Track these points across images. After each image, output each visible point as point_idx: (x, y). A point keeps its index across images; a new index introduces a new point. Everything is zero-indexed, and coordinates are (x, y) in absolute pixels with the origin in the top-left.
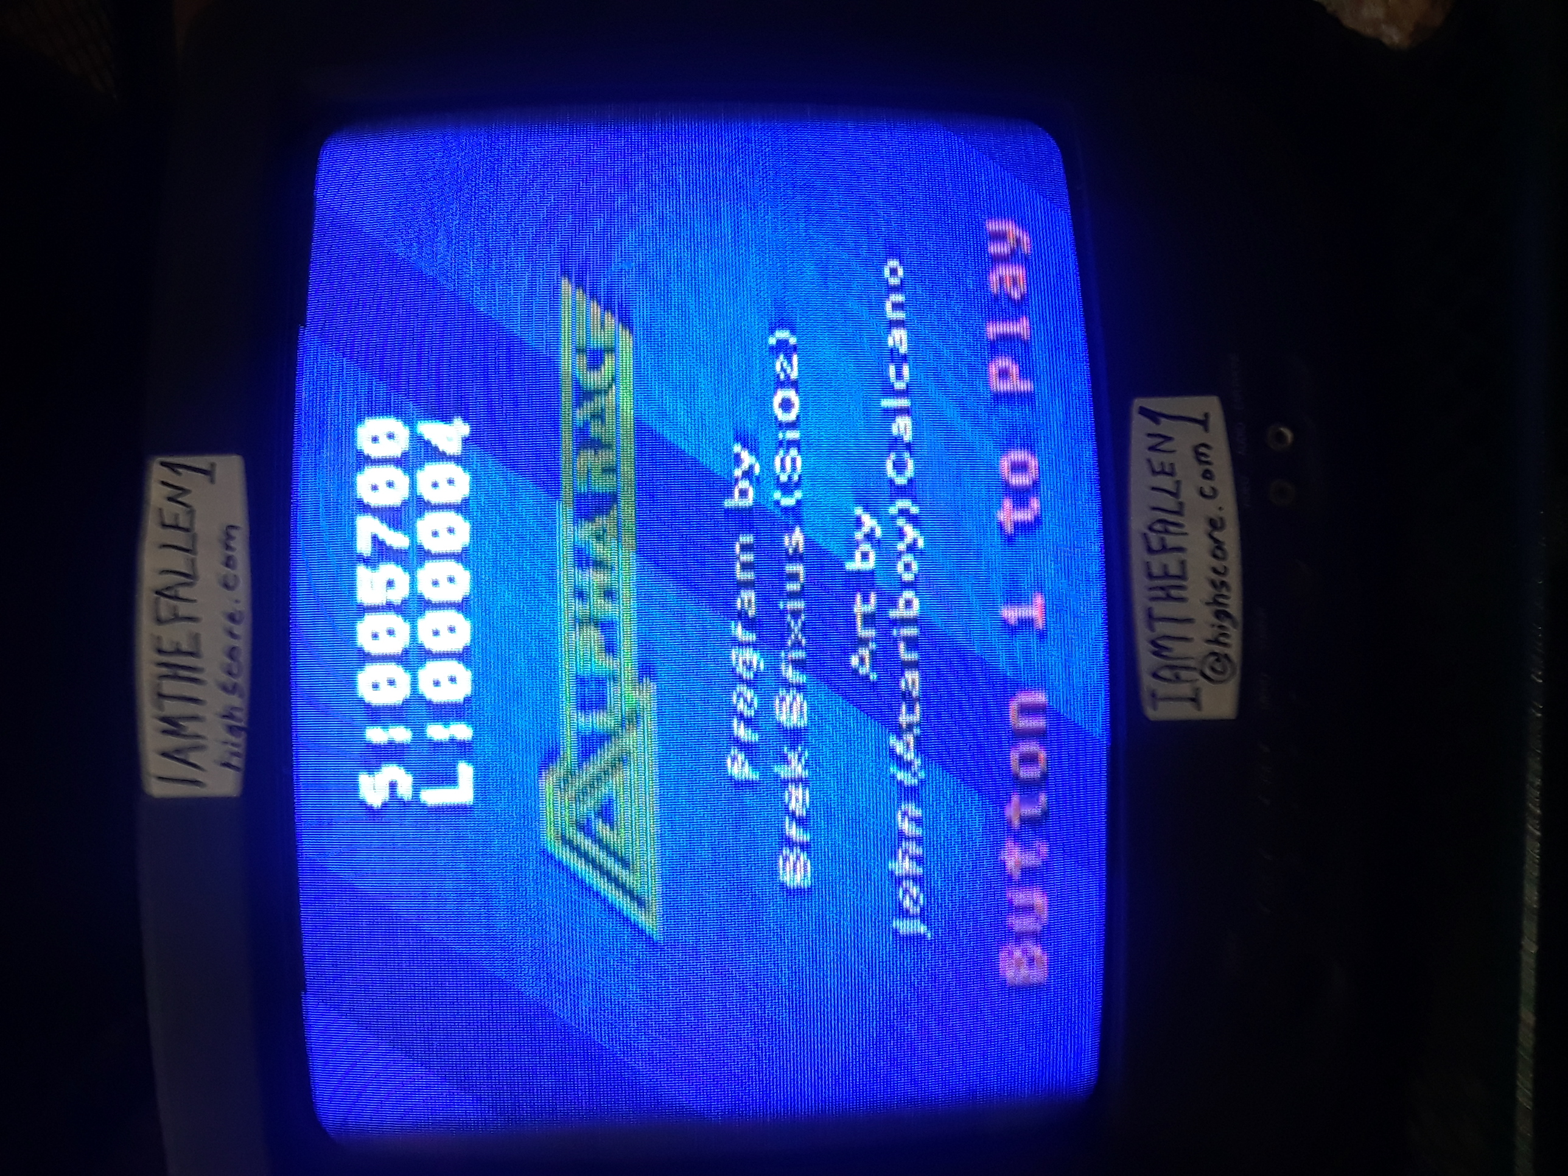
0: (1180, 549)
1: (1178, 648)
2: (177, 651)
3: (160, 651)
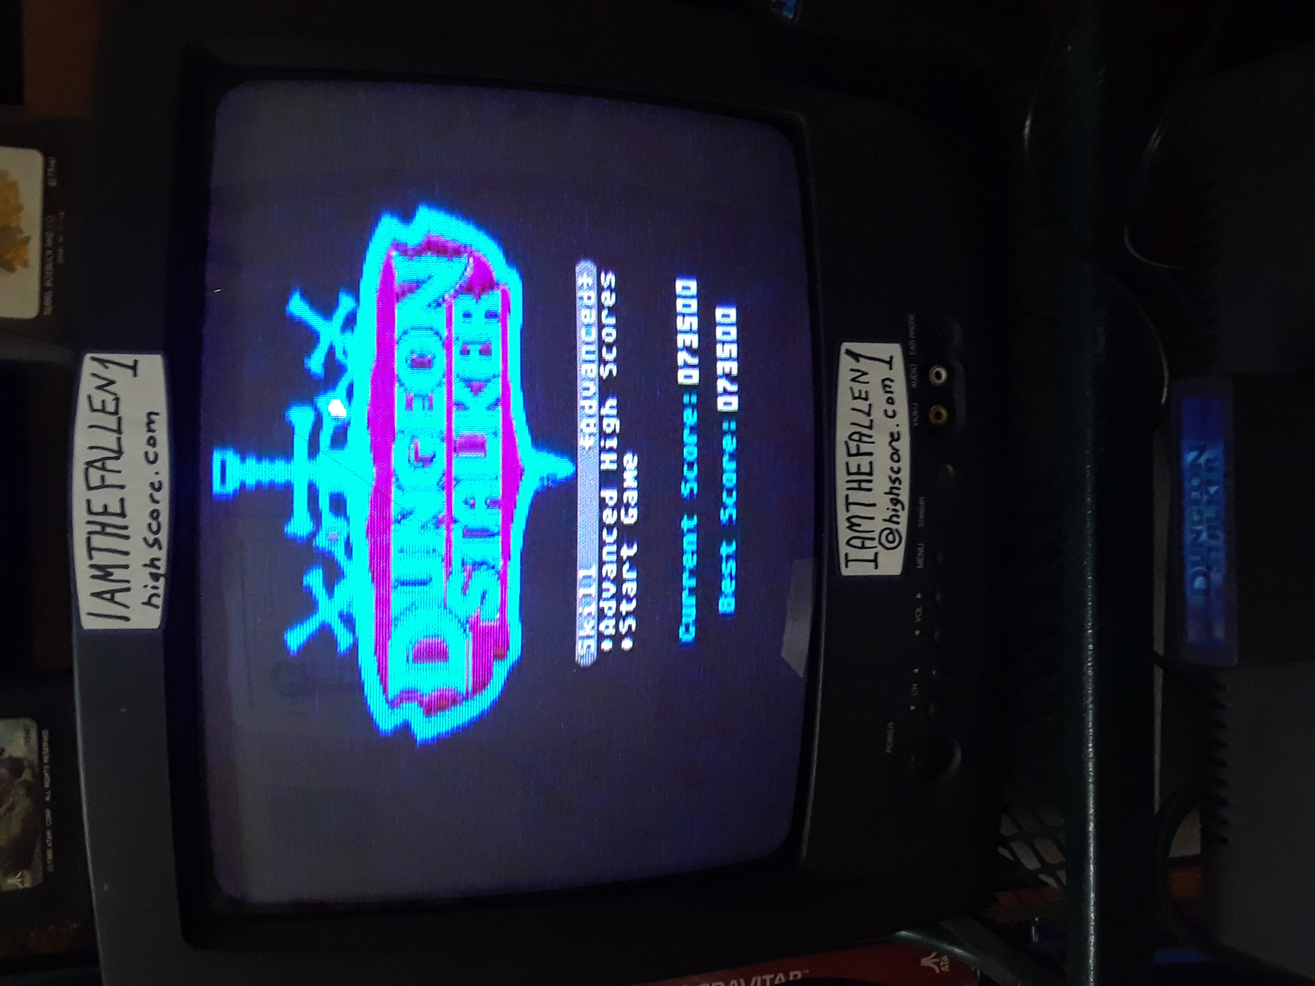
0: (870, 454)
1: (866, 525)
2: (105, 512)
3: (90, 512)
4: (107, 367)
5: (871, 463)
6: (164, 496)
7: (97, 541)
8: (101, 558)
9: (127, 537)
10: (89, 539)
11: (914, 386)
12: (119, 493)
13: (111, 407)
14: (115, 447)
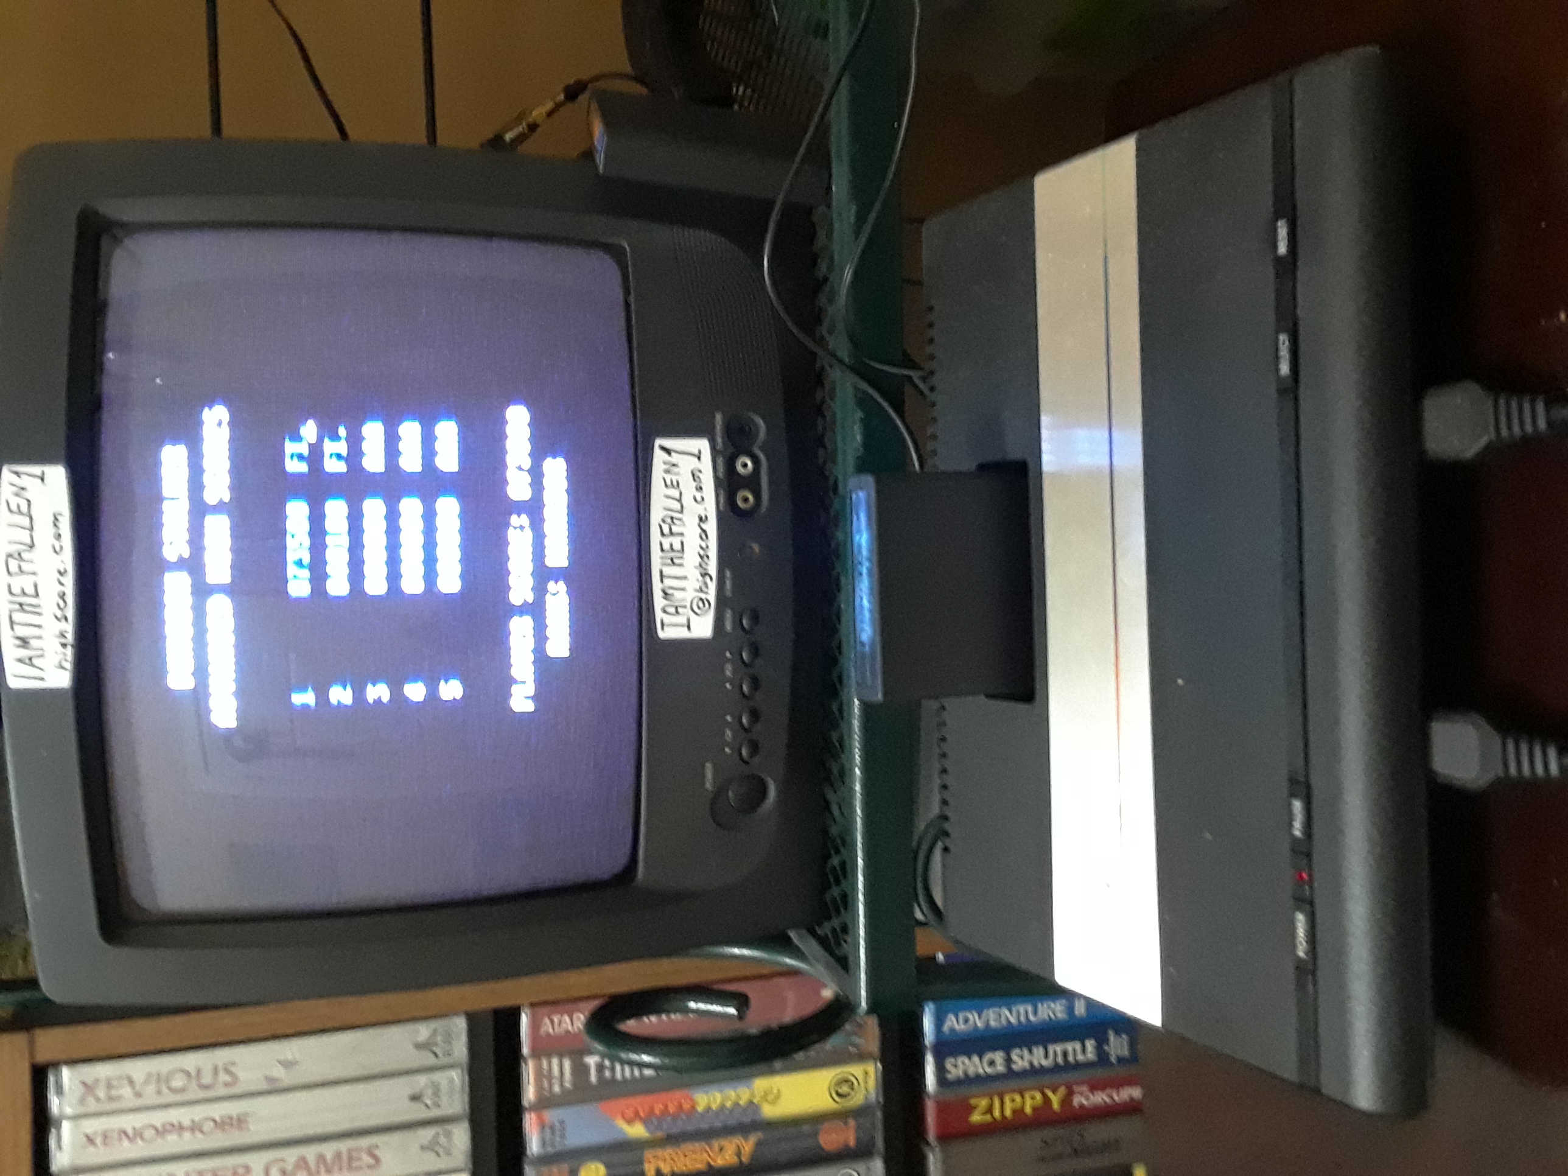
0: (682, 534)
1: (678, 595)
2: (24, 593)
3: (11, 593)
4: (19, 477)
5: (682, 543)
6: (69, 581)
7: (18, 617)
8: (21, 631)
9: (39, 614)
10: (11, 617)
11: (721, 475)
12: (33, 578)
13: (24, 509)
14: (28, 541)
